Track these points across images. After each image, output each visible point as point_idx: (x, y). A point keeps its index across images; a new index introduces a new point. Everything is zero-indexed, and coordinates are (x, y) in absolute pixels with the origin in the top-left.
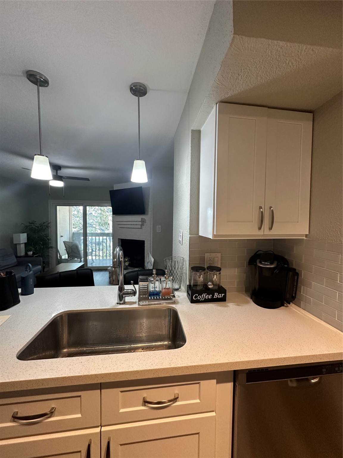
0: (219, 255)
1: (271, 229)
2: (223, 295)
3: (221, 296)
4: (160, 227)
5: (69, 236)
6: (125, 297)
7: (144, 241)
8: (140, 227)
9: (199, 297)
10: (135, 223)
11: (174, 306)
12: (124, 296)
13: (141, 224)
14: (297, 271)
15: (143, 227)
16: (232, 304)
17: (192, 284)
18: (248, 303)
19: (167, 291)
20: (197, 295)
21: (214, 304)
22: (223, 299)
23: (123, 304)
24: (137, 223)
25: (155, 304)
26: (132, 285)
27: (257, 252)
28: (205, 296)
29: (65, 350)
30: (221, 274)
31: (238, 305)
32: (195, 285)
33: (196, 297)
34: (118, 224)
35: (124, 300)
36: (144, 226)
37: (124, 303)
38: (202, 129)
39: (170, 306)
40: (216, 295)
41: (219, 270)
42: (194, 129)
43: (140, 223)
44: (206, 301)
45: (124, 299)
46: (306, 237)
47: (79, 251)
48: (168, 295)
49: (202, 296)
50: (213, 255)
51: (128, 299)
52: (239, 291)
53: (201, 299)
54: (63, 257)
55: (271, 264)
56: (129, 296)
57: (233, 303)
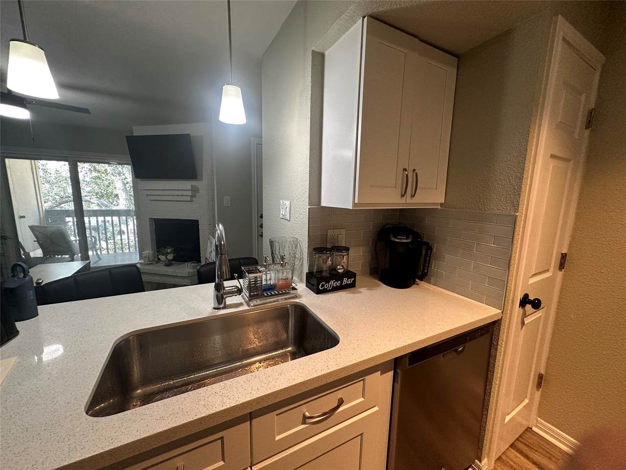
0: (343, 231)
1: (413, 196)
2: (352, 280)
3: (350, 281)
4: (229, 199)
5: (38, 217)
6: (226, 297)
7: (198, 221)
8: (188, 199)
9: (327, 286)
10: (180, 193)
11: (297, 300)
12: (224, 296)
13: (191, 195)
14: (430, 245)
15: (194, 199)
16: (364, 289)
17: (315, 271)
18: (379, 286)
19: (284, 282)
20: (324, 283)
21: (344, 291)
22: (352, 285)
23: (223, 308)
24: (185, 193)
25: (270, 302)
26: (237, 280)
27: (385, 226)
28: (333, 283)
29: (139, 391)
30: (350, 255)
31: (370, 290)
32: (320, 272)
33: (323, 286)
34: (148, 195)
35: (225, 303)
36: (196, 197)
37: (225, 307)
38: (327, 53)
39: (291, 302)
40: (346, 281)
41: (347, 249)
42: (317, 51)
43: (190, 193)
44: (335, 289)
45: (225, 301)
46: (440, 206)
47: (68, 243)
48: (286, 288)
49: (330, 284)
50: (337, 231)
51: (229, 301)
52: (363, 274)
53: (328, 287)
54: (32, 255)
55: (407, 238)
56: (233, 295)
57: (364, 287)
